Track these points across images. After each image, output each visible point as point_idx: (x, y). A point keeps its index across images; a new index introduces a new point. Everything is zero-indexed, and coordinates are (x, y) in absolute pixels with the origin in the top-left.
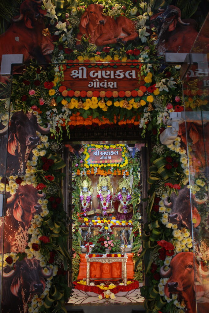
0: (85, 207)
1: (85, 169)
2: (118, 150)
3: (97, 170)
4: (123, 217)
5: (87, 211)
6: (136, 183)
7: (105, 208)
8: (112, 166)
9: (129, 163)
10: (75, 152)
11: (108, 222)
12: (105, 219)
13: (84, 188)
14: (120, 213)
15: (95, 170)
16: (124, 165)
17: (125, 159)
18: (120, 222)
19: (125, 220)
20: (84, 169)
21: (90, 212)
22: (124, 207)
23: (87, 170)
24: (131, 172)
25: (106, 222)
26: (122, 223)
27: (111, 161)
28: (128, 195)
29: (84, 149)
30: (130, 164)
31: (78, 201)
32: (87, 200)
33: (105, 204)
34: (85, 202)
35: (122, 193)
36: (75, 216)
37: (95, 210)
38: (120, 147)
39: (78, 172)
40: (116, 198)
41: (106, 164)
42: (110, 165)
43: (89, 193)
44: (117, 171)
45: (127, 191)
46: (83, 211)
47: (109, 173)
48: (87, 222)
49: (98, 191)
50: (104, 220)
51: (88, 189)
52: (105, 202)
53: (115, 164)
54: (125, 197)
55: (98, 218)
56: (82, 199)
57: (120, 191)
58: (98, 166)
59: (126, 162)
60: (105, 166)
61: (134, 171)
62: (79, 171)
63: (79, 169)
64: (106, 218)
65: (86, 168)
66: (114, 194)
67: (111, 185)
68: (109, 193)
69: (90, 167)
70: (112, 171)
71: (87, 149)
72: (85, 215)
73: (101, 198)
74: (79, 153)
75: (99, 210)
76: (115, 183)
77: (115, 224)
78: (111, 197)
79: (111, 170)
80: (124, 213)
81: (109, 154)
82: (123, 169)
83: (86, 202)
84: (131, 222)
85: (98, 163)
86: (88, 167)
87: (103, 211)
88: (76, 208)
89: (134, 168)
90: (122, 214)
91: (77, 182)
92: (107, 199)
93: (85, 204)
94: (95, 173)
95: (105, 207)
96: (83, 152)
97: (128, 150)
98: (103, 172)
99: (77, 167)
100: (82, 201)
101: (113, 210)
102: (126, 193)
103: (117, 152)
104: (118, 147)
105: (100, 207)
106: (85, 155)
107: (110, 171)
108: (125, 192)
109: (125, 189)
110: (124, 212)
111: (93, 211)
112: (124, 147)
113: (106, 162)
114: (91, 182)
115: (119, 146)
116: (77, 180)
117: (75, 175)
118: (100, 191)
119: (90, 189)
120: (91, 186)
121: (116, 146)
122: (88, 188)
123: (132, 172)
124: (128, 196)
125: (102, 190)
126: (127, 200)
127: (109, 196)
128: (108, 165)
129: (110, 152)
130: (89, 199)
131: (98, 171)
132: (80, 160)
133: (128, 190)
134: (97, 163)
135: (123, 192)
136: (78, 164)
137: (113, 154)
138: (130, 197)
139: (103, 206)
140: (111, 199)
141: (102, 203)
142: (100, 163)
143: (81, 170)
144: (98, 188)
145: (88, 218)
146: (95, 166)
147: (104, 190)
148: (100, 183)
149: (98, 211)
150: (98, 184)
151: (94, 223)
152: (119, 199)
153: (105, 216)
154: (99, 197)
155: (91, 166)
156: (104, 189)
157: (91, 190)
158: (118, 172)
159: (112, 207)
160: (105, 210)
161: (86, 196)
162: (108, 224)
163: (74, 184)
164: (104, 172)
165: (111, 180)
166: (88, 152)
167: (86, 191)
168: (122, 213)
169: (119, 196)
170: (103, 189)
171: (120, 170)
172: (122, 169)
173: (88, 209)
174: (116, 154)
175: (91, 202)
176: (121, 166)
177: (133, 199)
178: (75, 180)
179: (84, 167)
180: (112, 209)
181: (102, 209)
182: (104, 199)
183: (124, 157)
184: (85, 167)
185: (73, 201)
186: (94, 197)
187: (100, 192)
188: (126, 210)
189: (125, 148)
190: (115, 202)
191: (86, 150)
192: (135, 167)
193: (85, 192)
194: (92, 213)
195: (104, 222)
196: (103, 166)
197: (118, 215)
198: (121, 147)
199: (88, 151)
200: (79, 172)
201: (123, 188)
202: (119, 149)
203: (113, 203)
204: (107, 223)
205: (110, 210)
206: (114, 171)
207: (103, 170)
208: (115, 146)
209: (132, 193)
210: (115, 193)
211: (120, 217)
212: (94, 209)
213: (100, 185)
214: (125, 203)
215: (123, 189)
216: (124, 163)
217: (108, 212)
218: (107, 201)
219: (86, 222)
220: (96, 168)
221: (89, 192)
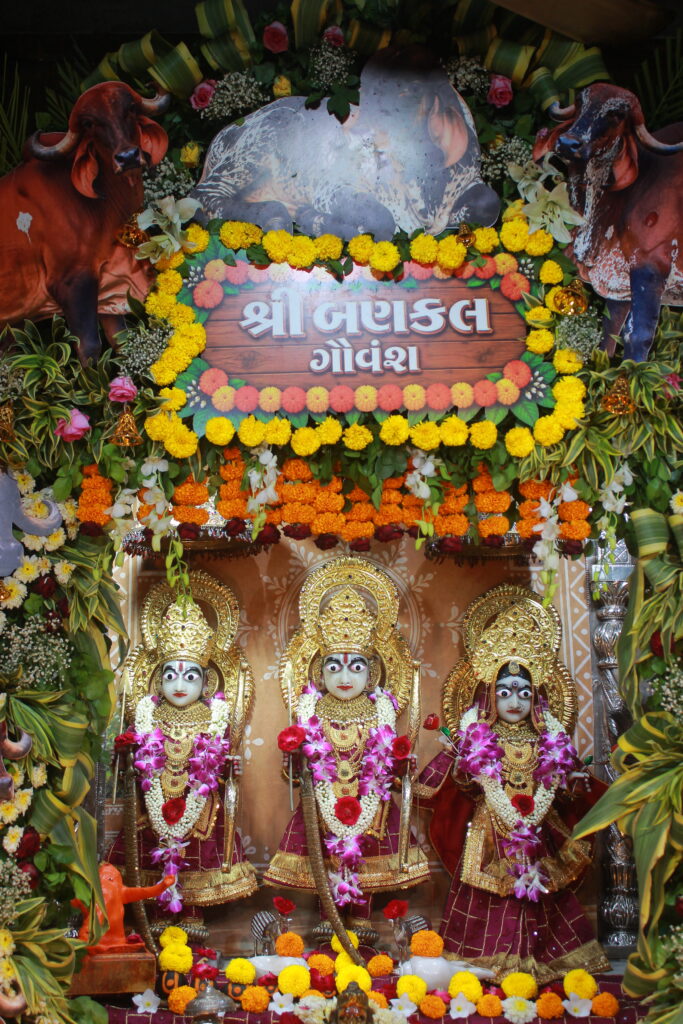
0: (179, 830)
1: (163, 466)
2: (489, 284)
3: (272, 475)
4: (509, 935)
5: (194, 867)
6: (668, 613)
7: (351, 847)
8: (429, 436)
9: (594, 422)
10: (62, 304)
11: (375, 986)
12: (346, 945)
13: (175, 665)
14: (483, 895)
15: (254, 477)
16: (550, 429)
17: (560, 375)
18: (487, 985)
19: (523, 956)
20: (153, 466)
21: (218, 877)
22: (516, 844)
23: (178, 481)
24: (614, 504)
25: (354, 986)
26: (503, 997)
27: (414, 396)
28: (552, 738)
29: (152, 273)
30: (602, 427)
31: (76, 786)
32: (191, 768)
33: (348, 810)
34: (178, 790)
35: (499, 719)
36: (36, 941)
37: (259, 859)
38: (504, 262)
39: (85, 497)
40: (443, 759)
41: (369, 421)
42: (403, 436)
43: (219, 709)
44: (470, 492)
45: (536, 701)
46: (155, 868)
47: (394, 514)
48: (183, 980)
49: (290, 696)
50: (334, 955)
51: (206, 680)
52: (354, 793)
53: (453, 420)
54: (526, 750)
55: (283, 938)
56: (151, 760)
57: (482, 695)
58: (282, 441)
59: (570, 401)
60: (358, 438)
61: (637, 495)
62: (94, 486)
63: (103, 470)
64: (354, 938)
65: (167, 456)
66: (431, 725)
67: (401, 650)
68: (385, 713)
69: (204, 443)
70: (424, 491)
71: (184, 271)
72: (176, 902)
73: (318, 756)
74: (108, 309)
75: (292, 859)
76: (436, 636)
77: (439, 1003)
78: (402, 745)
79: (411, 480)
80: (512, 897)
81: (400, 326)
82: (534, 471)
83: (187, 790)
84: (590, 983)
85: (293, 405)
86: (183, 445)
87: (330, 867)
88: (60, 857)
89: (637, 468)
90: (496, 898)
91: (83, 602)
92: (368, 769)
93: (174, 809)
94: (254, 504)
95: (347, 837)
96: (139, 298)
97: (589, 287)
98: (340, 501)
99: (80, 443)
100: (155, 782)
101: (415, 866)
102: (528, 718)
103: (481, 305)
104: (488, 264)
105: (304, 834)
106: (164, 330)
107: (404, 490)
108: (526, 705)
109: (522, 682)
110: (519, 884)
111: (249, 866)
112: (545, 257)
113: (366, 397)
114: (230, 623)
115: (500, 249)
116: (79, 573)
117: (64, 525)
118: (313, 695)
119: (230, 681)
120: (236, 652)
121: (471, 254)
122: (212, 664)
123: (627, 510)
124: (549, 747)
125: (325, 691)
126: (540, 774)
127: (387, 741)
128: (384, 435)
129: (409, 309)
130: (210, 766)
131: (292, 490)
132: (114, 372)
133: (542, 689)
134: (280, 413)
135: (503, 705)
136: (94, 412)
137: (438, 323)
138: (566, 754)
139: (335, 825)
140: (400, 768)
141: (327, 798)
142: (305, 409)
143: (118, 474)
144: (290, 672)
145: (198, 927)
146: (253, 433)
147: (345, 688)
148: (309, 628)
149: (284, 867)
150: (291, 634)
151: (243, 986)
152: (467, 770)
153: (349, 912)
154: (294, 750)
155: (220, 431)
156: (346, 676)
157: (237, 685)
158: (484, 502)
159: (413, 840)
160: (352, 864)
161: (185, 735)
162: (375, 1000)
163: (45, 614)
164: (347, 507)
165: (403, 606)
166: (193, 304)
167: (192, 689)
168: (494, 889)
169: (468, 744)
170: (332, 681)
171: (499, 482)
172: (523, 474)
173: (203, 854)
174: (471, 321)
175: (231, 794)
176: (520, 442)
177: (634, 773)
178: (63, 572)
179: (142, 448)
180: (414, 854)
181: (326, 853)
182: (344, 765)
183: (549, 356)
184: (160, 443)
185: (27, 784)
186: (259, 742)
187: (306, 708)
188: (533, 872)
189: (551, 272)
190: (437, 796)
191: (171, 281)
192: (651, 456)
193: (180, 701)
194: (232, 881)
195: (342, 983)
196: (332, 439)
197: (463, 906)
198: (519, 255)
199: (187, 295)
200: (103, 493)
201: (504, 671)
202: (497, 276)
203: (416, 800)
204: (364, 999)
205: (394, 864)
206: (441, 487)
207: (338, 485)
208: (462, 249)
209: (574, 715)
210: (438, 713)
211: (479, 925)
212: (251, 851)
213: (309, 648)
214: (524, 805)
215: (508, 681)
216: (545, 412)
217: (374, 877)
218: (372, 784)
219: (171, 973)
220: (268, 459)
221: (216, 703)
